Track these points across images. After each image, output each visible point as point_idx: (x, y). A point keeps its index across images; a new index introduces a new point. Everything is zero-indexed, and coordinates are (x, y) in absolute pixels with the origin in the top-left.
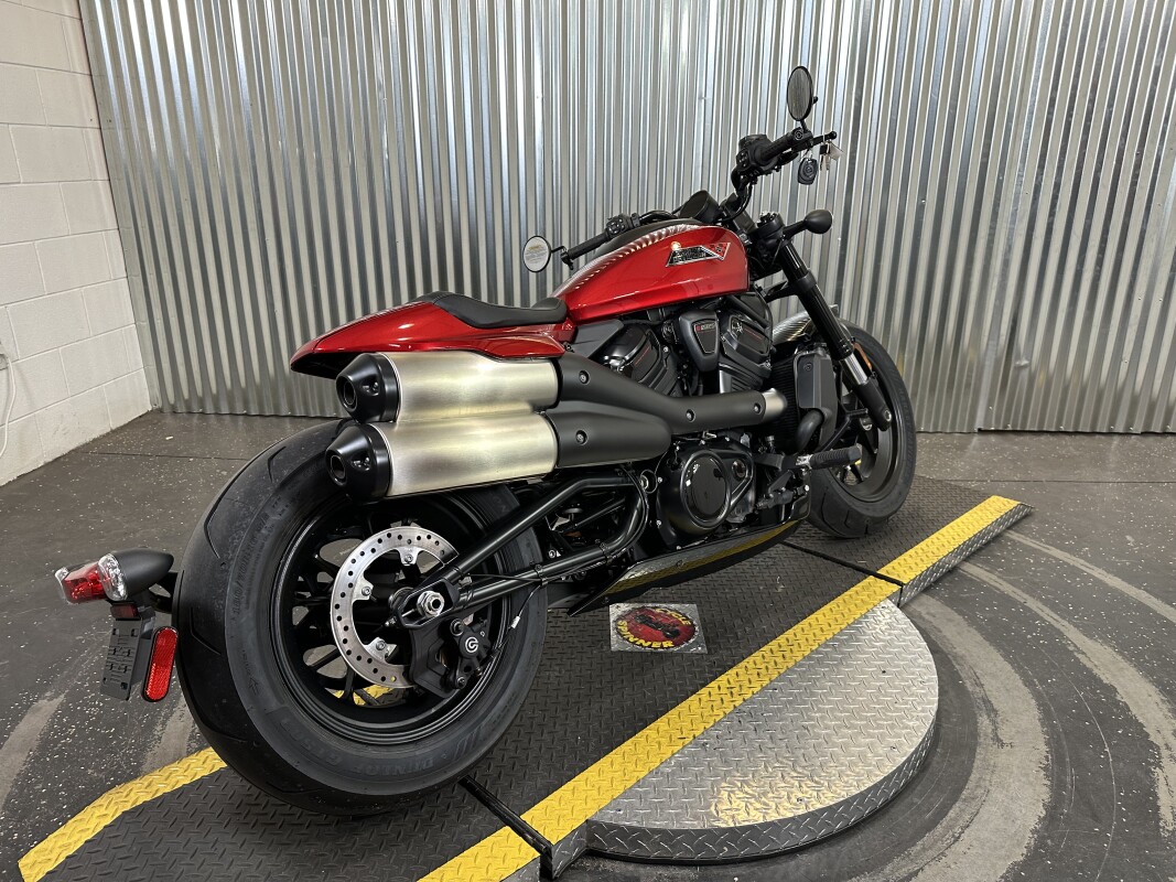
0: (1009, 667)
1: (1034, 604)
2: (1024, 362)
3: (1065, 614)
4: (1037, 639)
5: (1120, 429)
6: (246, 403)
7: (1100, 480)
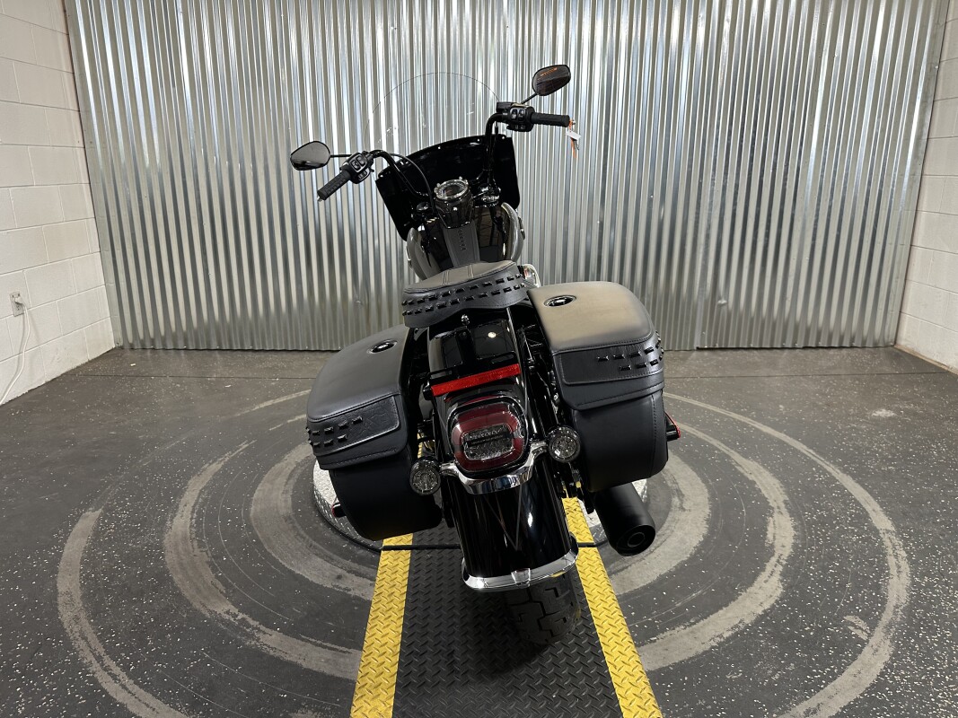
0: (695, 474)
1: (715, 443)
2: (724, 302)
3: (733, 447)
4: (715, 460)
5: (790, 346)
6: (186, 343)
7: (771, 374)
